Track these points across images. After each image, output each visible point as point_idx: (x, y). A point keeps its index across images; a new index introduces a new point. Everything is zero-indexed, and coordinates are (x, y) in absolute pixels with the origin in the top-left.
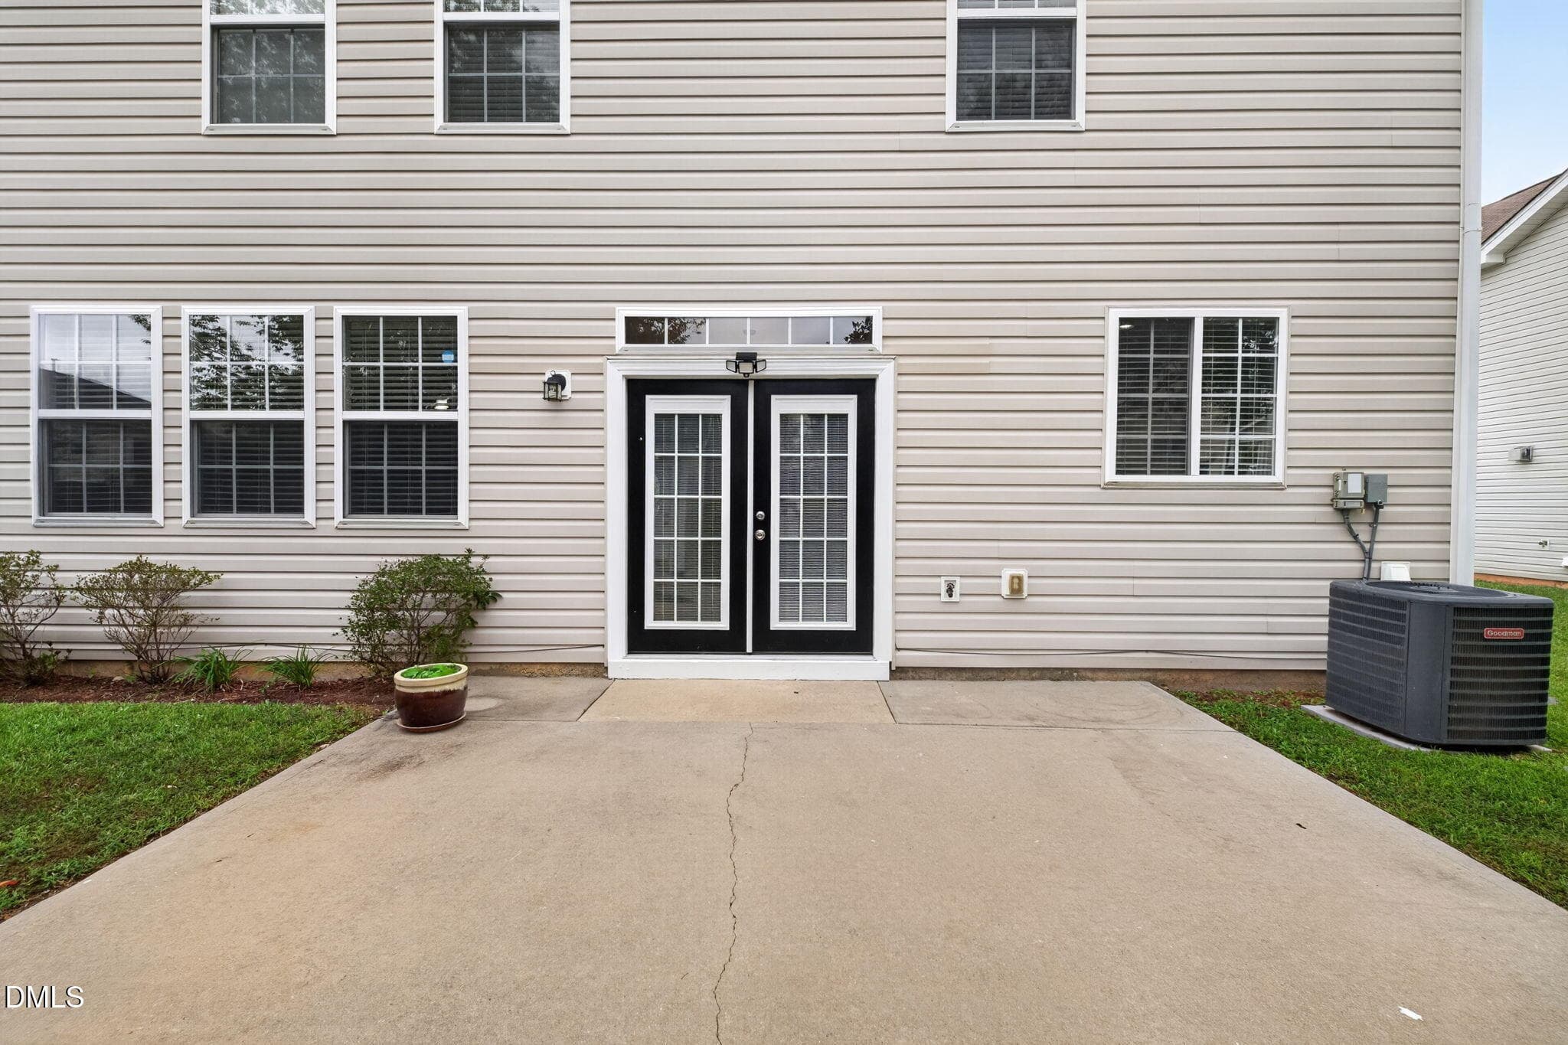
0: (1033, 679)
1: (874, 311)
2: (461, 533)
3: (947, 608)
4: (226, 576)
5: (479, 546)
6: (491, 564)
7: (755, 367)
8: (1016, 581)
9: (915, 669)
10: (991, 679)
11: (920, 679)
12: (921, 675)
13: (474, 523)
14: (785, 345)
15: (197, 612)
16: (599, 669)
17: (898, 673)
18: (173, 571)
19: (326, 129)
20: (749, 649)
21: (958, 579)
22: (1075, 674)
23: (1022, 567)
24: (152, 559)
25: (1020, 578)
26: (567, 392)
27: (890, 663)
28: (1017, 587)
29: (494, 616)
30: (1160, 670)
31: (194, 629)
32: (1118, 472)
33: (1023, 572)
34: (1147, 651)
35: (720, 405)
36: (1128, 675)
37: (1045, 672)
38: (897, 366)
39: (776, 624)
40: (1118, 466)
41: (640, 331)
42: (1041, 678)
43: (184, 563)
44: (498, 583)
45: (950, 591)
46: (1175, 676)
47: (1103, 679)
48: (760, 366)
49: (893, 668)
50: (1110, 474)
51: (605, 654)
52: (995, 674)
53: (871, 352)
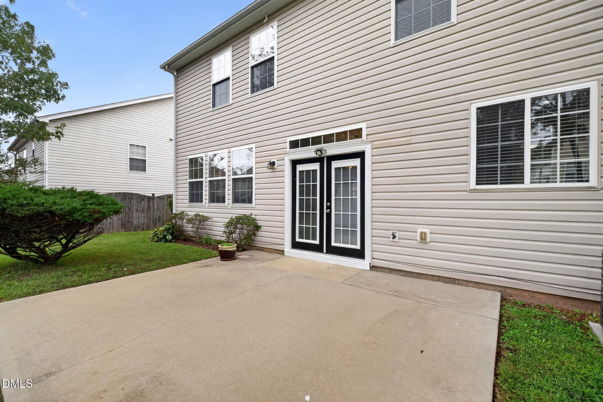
0: (434, 281)
1: (363, 126)
2: (253, 209)
3: (393, 244)
4: (213, 218)
5: (254, 212)
6: (258, 218)
7: (321, 152)
8: (423, 234)
9: (381, 267)
10: (414, 277)
11: (383, 272)
12: (383, 270)
13: (256, 206)
14: (333, 143)
15: (208, 227)
16: (282, 252)
17: (373, 268)
18: (203, 216)
19: (230, 103)
20: (325, 251)
21: (397, 232)
22: (457, 282)
23: (428, 228)
24: (200, 213)
25: (425, 233)
26: (275, 166)
27: (370, 263)
28: (423, 237)
29: (260, 233)
30: (509, 288)
31: (207, 231)
32: (477, 184)
33: (427, 230)
34: (499, 276)
35: (316, 166)
36: (488, 287)
37: (441, 278)
38: (372, 145)
39: (333, 244)
40: (477, 181)
41: (294, 145)
42: (438, 281)
43: (206, 214)
44: (260, 223)
45: (394, 237)
46: (519, 293)
47: (472, 287)
48: (323, 152)
49: (371, 266)
50: (473, 185)
51: (284, 248)
52: (416, 275)
53: (362, 142)
